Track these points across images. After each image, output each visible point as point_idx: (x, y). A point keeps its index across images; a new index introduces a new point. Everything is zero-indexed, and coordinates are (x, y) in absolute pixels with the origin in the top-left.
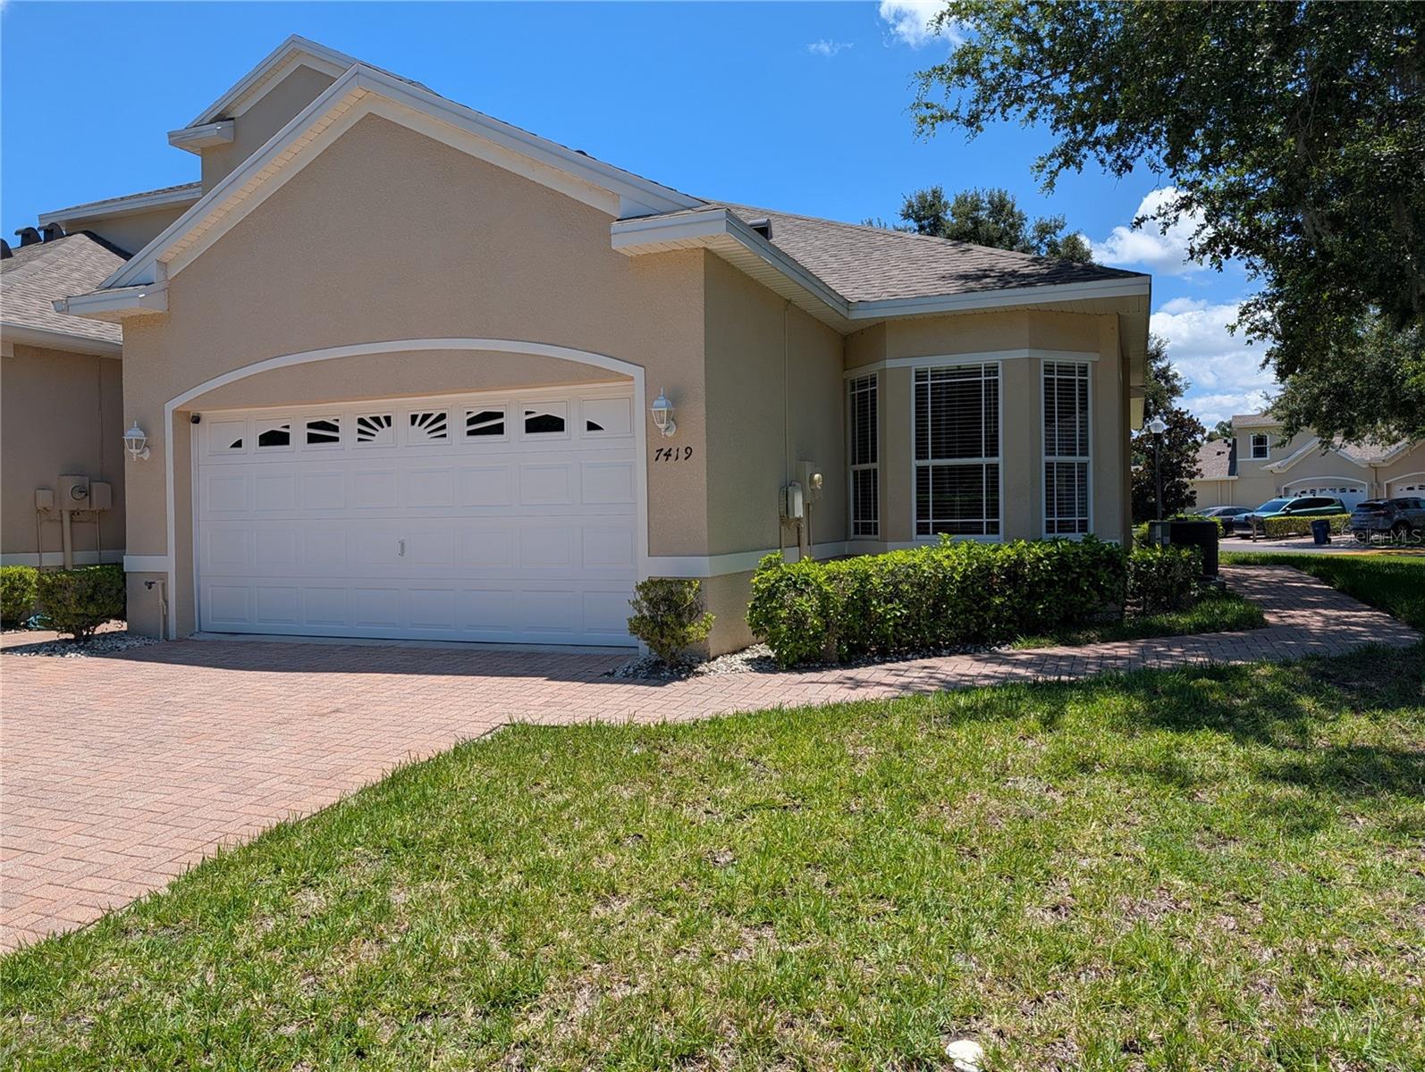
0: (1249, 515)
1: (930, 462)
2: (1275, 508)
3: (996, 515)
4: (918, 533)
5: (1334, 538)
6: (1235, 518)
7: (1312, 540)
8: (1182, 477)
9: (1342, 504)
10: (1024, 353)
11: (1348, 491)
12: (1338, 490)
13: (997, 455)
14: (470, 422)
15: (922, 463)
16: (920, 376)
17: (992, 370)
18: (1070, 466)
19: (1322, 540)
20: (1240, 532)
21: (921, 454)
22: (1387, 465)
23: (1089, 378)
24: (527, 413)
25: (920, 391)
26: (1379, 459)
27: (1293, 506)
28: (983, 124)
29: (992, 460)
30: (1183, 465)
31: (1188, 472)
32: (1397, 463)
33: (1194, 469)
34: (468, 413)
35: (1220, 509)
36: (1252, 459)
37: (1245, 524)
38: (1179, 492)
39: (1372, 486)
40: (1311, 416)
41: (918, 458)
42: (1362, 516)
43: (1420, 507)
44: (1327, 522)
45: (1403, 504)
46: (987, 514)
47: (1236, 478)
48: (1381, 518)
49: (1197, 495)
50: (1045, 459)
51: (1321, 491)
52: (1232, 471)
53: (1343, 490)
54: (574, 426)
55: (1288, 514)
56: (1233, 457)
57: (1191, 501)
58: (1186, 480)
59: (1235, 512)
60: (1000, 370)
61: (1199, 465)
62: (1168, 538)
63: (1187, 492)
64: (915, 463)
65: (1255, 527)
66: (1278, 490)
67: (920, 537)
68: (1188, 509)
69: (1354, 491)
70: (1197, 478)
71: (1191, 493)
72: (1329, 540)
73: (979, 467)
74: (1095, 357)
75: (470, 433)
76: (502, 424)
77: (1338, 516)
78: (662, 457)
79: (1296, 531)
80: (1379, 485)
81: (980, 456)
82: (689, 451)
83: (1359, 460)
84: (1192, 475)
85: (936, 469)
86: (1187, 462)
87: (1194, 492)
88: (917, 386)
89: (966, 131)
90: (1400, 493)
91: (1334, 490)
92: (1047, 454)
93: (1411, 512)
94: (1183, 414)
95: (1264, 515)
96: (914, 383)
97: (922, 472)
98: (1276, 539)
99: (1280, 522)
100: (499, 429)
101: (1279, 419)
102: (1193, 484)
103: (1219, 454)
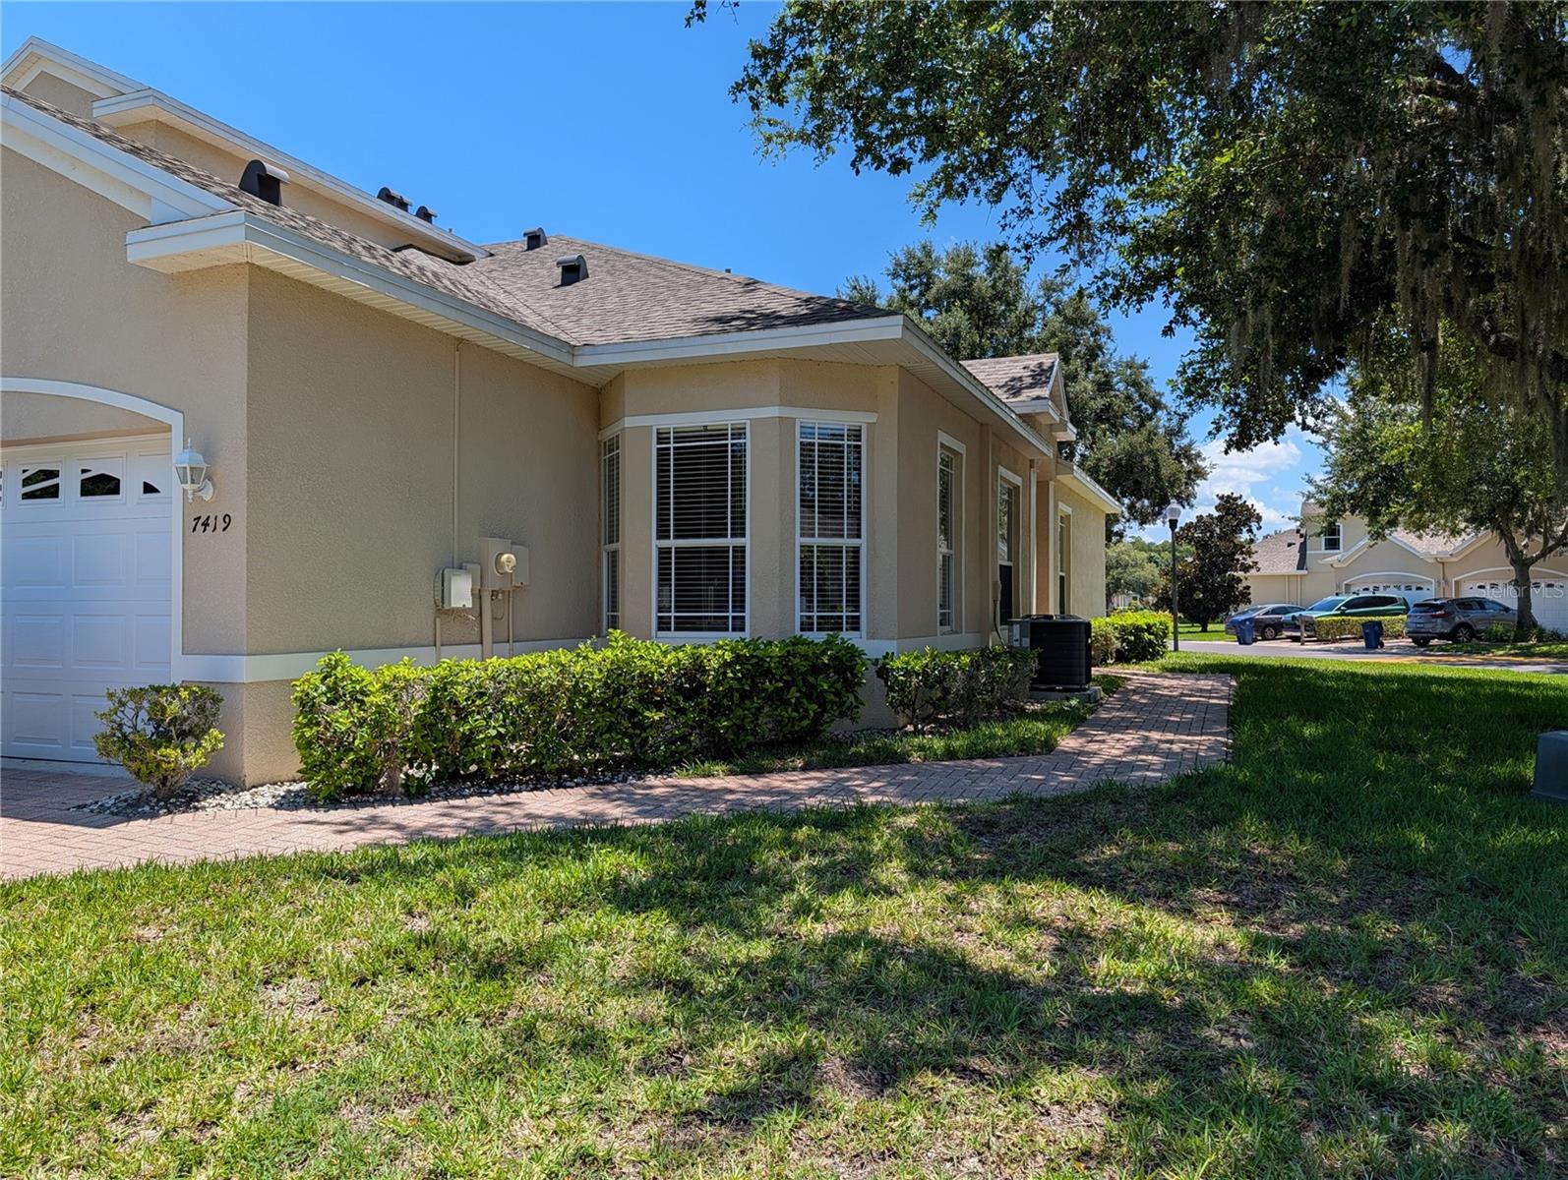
0: (1297, 614)
1: (673, 543)
2: (1329, 607)
3: (743, 608)
4: (660, 629)
5: (1387, 643)
6: (1283, 617)
7: (1362, 644)
8: (1236, 570)
9: (1406, 604)
10: (773, 412)
11: (1414, 588)
12: (1403, 588)
13: (743, 535)
14: (26, 482)
15: (665, 543)
16: (662, 438)
17: (739, 433)
18: (837, 551)
19: (1374, 644)
20: (1289, 634)
21: (663, 533)
22: (1456, 560)
23: (863, 443)
24: (84, 471)
25: (663, 455)
26: (1446, 552)
27: (1349, 605)
28: (833, 144)
29: (738, 541)
30: (1237, 557)
31: (1242, 564)
32: (1466, 558)
33: (1249, 561)
34: (24, 471)
35: (1270, 607)
36: (1323, 551)
37: (1294, 625)
38: (1231, 587)
39: (1439, 583)
40: (1357, 503)
41: (659, 537)
42: (1419, 617)
43: (1484, 609)
44: (1379, 623)
45: (1466, 604)
46: (733, 607)
47: (1304, 572)
48: (1439, 620)
49: (1251, 590)
50: (799, 540)
51: (1385, 588)
52: (1301, 565)
53: (1408, 588)
54: (131, 487)
55: (1343, 614)
56: (1303, 548)
57: (1245, 597)
58: (1240, 574)
59: (1284, 611)
60: (748, 431)
61: (1255, 558)
62: (1028, 640)
63: (1240, 587)
64: (656, 543)
65: (1303, 627)
66: (1338, 586)
67: (661, 634)
68: (1242, 607)
69: (1421, 589)
70: (1253, 572)
71: (1245, 588)
72: (1382, 645)
73: (725, 550)
74: (873, 418)
75: (26, 496)
76: (57, 485)
77: (1400, 617)
78: (200, 528)
79: (1350, 633)
80: (1447, 582)
81: (726, 536)
82: (227, 520)
83: (1425, 554)
84: (1246, 568)
85: (679, 550)
86: (1242, 553)
87: (1248, 588)
88: (658, 449)
89: (810, 151)
90: (1469, 592)
91: (1399, 588)
92: (802, 535)
93: (1474, 615)
94: (1236, 499)
95: (1315, 615)
96: (655, 446)
97: (664, 554)
98: (1327, 641)
99: (1331, 623)
100: (53, 492)
101: (1322, 505)
102: (1248, 579)
103: (1289, 545)
